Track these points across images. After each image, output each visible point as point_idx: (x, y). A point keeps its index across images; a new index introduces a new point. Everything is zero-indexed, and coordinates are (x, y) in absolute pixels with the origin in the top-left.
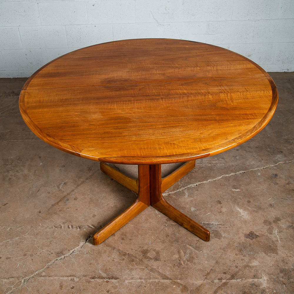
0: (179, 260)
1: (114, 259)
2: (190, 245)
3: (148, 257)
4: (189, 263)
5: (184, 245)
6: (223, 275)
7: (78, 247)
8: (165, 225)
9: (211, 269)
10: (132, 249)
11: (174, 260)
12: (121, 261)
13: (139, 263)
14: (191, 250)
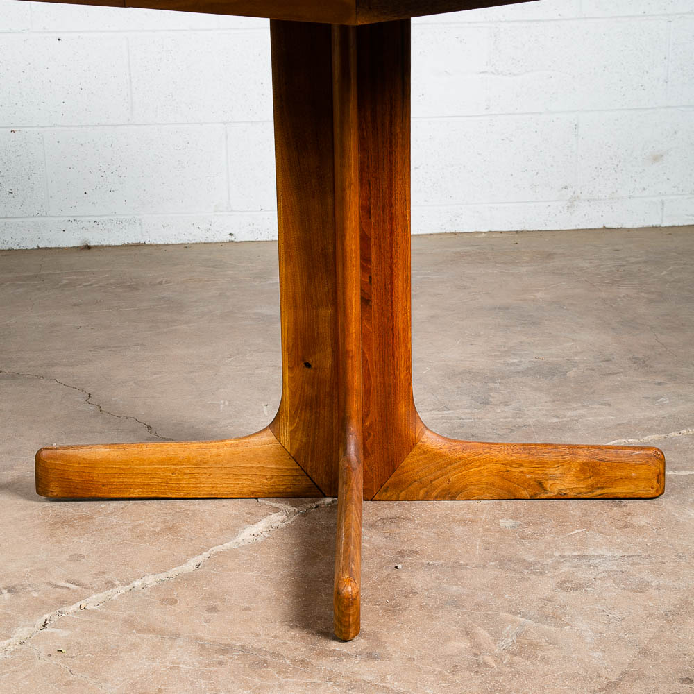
0: (475, 655)
1: (179, 664)
2: (516, 613)
3: (334, 651)
4: (518, 659)
5: (489, 612)
6: (680, 685)
7: (8, 641)
8: (396, 567)
9: (624, 673)
10: (258, 635)
11: (452, 656)
12: (212, 669)
13: (295, 670)
14: (523, 626)
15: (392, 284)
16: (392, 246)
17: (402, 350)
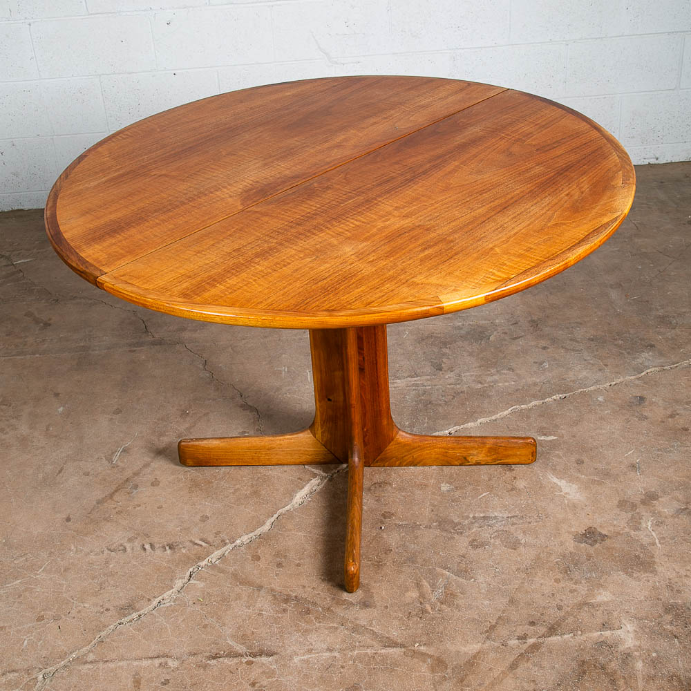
0: (421, 603)
1: (262, 611)
2: (445, 568)
3: (345, 600)
4: (444, 606)
5: (431, 567)
6: (529, 627)
7: (171, 591)
8: (381, 528)
9: (500, 618)
10: (304, 587)
11: (408, 604)
12: (280, 615)
13: (324, 617)
14: (448, 578)
15: (376, 360)
16: (376, 342)
17: (384, 393)
